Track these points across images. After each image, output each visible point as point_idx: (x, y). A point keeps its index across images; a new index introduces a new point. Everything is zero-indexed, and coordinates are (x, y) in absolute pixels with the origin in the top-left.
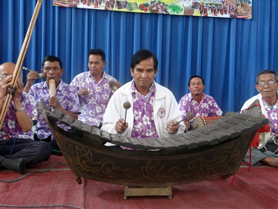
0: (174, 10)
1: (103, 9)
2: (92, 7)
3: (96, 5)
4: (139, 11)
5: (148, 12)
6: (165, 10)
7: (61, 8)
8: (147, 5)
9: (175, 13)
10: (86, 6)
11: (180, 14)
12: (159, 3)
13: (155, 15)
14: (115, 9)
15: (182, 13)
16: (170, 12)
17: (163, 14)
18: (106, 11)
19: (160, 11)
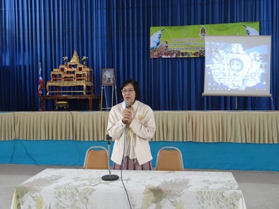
2: (169, 57)
3: (171, 56)
4: (193, 56)
5: (198, 56)
7: (154, 59)
8: (197, 53)
10: (166, 57)
14: (181, 56)
18: (176, 58)
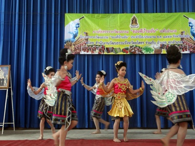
0: (147, 51)
1: (97, 53)
2: (90, 53)
3: (93, 51)
4: (122, 53)
5: (129, 53)
6: (141, 52)
8: (127, 49)
9: (148, 53)
10: (86, 53)
11: (151, 53)
12: (136, 47)
13: (133, 55)
15: (153, 53)
16: (144, 52)
17: (140, 54)
19: (137, 52)
